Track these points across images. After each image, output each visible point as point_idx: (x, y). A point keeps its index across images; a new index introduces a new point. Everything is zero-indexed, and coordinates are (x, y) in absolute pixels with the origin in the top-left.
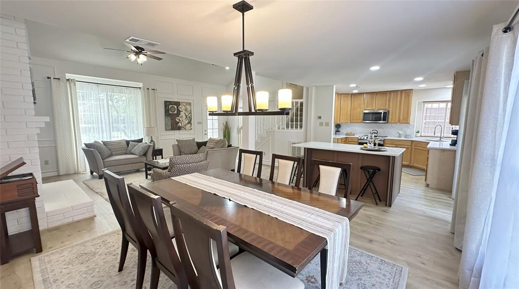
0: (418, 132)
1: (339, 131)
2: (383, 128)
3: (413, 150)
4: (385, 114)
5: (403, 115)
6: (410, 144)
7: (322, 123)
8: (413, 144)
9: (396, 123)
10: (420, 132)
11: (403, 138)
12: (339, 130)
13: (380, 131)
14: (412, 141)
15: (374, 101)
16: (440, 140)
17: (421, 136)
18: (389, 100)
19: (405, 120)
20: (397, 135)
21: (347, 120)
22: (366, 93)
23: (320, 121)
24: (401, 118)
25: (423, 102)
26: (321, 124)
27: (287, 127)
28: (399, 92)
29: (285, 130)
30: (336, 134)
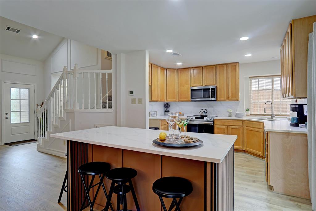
0: (248, 110)
1: (168, 112)
2: (212, 107)
3: (245, 131)
4: (213, 90)
5: (231, 91)
6: (242, 125)
7: (135, 99)
8: (245, 124)
9: (225, 100)
10: (250, 110)
11: (233, 118)
12: (168, 109)
13: (209, 109)
14: (243, 121)
15: (201, 76)
16: (272, 118)
17: (251, 115)
18: (216, 74)
19: (234, 97)
20: (228, 114)
21: (174, 98)
22: (192, 68)
23: (132, 97)
24: (230, 95)
25: (250, 77)
26: (133, 101)
27: (104, 107)
28: (225, 66)
29: (102, 110)
30: (165, 114)
